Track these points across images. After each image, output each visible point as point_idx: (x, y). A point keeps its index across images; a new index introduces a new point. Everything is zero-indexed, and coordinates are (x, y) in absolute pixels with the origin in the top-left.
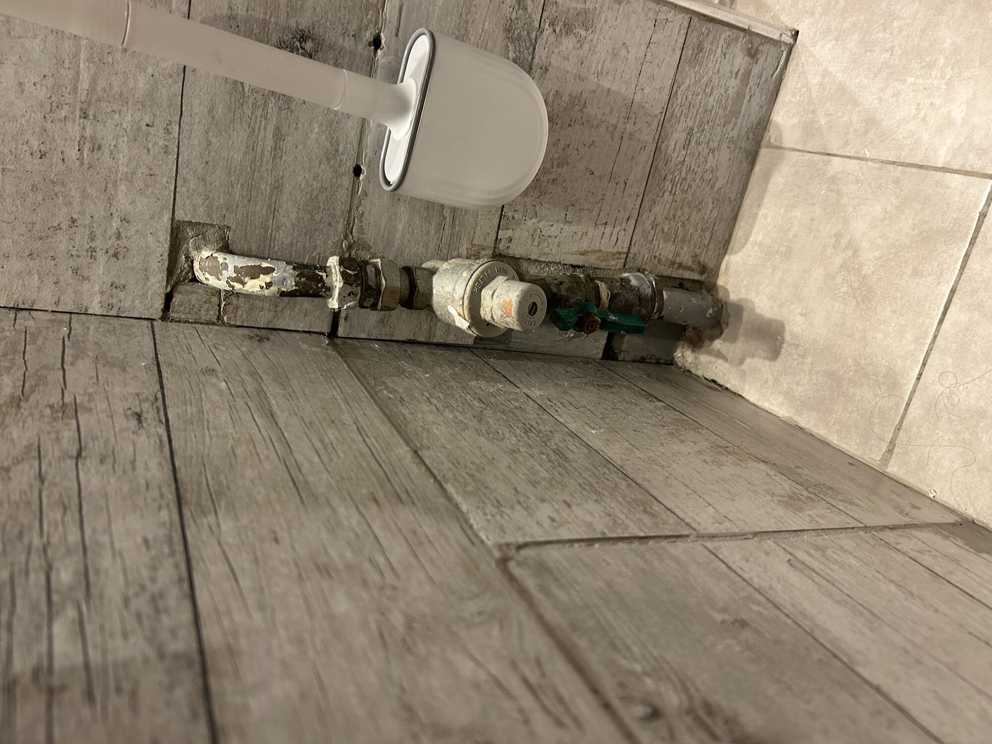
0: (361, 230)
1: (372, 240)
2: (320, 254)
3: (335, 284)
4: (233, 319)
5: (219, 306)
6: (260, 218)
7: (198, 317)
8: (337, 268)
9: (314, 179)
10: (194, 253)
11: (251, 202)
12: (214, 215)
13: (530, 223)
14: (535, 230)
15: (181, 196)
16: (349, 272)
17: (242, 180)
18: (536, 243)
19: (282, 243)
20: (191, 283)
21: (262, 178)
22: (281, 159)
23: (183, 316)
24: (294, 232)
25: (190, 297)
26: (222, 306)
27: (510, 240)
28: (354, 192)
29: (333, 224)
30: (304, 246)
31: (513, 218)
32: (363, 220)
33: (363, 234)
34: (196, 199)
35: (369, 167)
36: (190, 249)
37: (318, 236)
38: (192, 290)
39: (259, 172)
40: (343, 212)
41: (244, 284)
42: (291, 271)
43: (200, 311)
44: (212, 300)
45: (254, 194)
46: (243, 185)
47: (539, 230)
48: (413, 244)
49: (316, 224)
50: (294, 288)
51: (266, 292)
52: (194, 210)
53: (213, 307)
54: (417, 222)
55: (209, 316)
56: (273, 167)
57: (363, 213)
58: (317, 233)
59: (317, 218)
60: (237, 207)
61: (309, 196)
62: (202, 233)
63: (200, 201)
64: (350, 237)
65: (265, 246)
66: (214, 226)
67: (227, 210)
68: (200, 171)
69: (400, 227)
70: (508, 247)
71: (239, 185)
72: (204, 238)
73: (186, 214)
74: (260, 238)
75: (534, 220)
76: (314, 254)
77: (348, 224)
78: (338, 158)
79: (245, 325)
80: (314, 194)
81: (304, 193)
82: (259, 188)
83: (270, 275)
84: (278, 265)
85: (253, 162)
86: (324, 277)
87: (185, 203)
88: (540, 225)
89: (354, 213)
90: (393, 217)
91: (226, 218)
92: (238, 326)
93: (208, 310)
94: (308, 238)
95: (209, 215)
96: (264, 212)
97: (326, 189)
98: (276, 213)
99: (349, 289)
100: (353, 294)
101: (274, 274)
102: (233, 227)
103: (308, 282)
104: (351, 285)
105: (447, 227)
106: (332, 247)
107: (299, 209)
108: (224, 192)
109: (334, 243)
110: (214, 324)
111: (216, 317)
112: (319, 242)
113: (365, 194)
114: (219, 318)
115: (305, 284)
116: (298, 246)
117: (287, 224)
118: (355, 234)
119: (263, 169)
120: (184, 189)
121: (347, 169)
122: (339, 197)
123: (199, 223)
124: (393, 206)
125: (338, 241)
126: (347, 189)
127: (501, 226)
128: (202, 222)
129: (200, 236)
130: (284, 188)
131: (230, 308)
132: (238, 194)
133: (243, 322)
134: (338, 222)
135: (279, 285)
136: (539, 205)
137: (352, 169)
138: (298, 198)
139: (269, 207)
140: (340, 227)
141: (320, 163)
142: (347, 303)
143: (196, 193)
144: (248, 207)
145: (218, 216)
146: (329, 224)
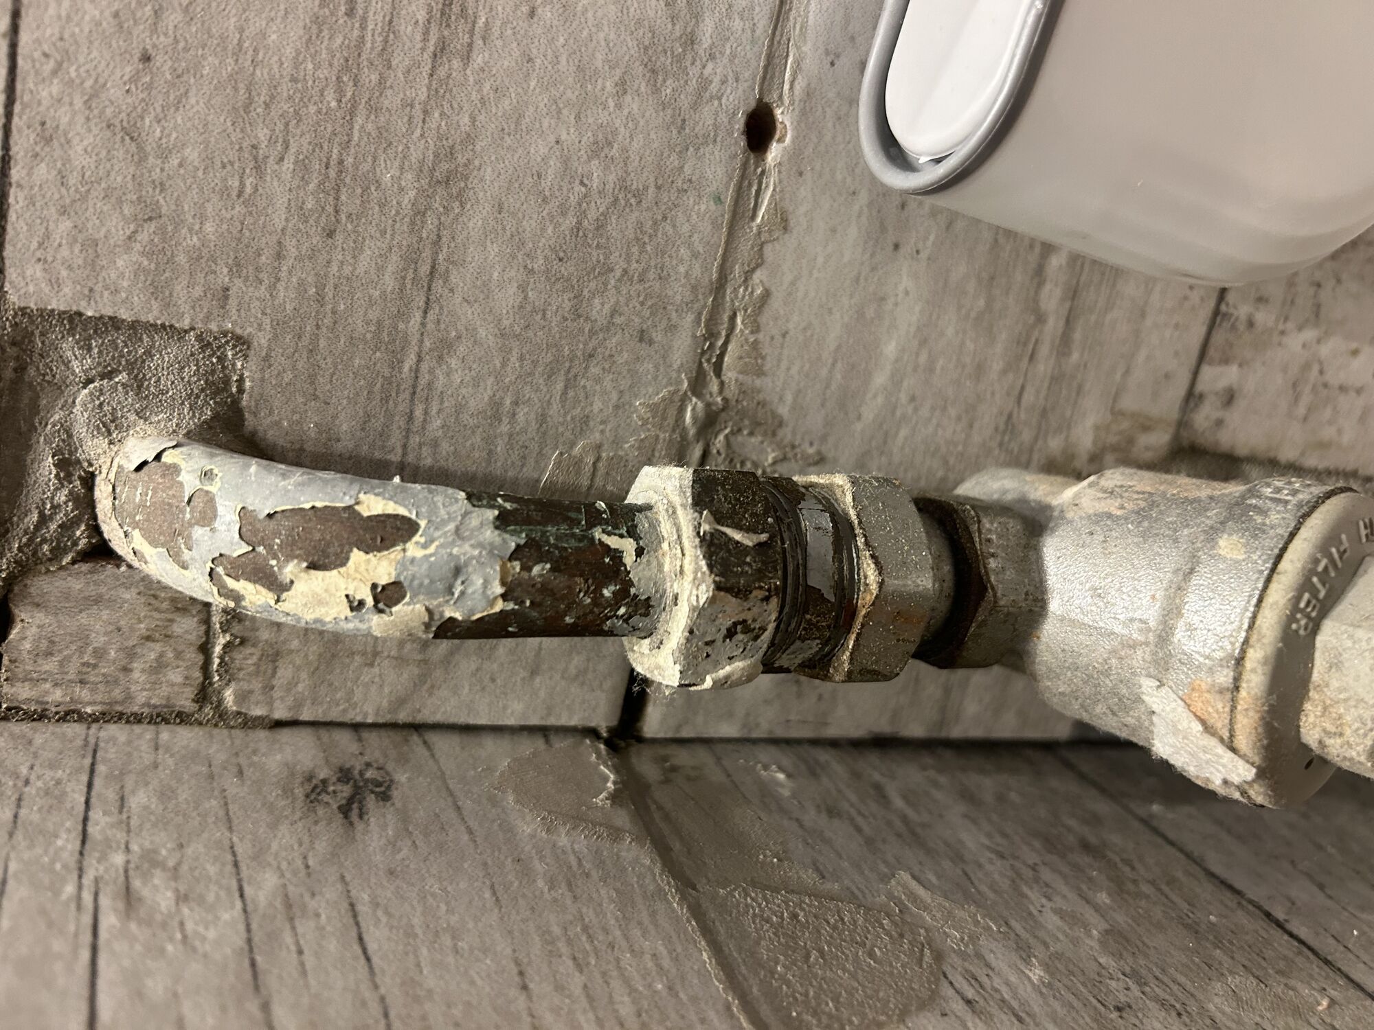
0: (755, 363)
1: (789, 398)
2: (599, 447)
3: (673, 587)
4: (257, 696)
5: (205, 649)
6: (371, 303)
7: (117, 693)
8: (686, 518)
9: (597, 149)
10: (93, 448)
11: (339, 237)
12: (179, 288)
13: (1297, 342)
14: (1306, 367)
15: (32, 202)
16: (737, 536)
17: (300, 143)
18: (1301, 410)
19: (459, 408)
20: (85, 567)
21: (383, 137)
22: (467, 58)
23: (57, 695)
24: (504, 364)
25: (83, 619)
26: (218, 649)
27: (1229, 397)
28: (740, 211)
29: (658, 336)
30: (543, 418)
31: (1251, 324)
32: (763, 319)
33: (760, 373)
34: (101, 216)
35: (804, 113)
36: (81, 430)
37: (598, 380)
38: (92, 591)
39: (374, 109)
40: (694, 288)
41: (279, 588)
42: (490, 535)
43: (126, 670)
44: (177, 629)
45: (349, 202)
46: (303, 167)
47: (1316, 368)
48: (925, 412)
49: (593, 333)
50: (499, 606)
51: (377, 624)
52: (92, 265)
53: (179, 655)
54: (950, 331)
55: (164, 691)
56: (433, 93)
57: (767, 294)
58: (594, 370)
59: (599, 309)
60: (279, 256)
61: (570, 221)
62: (130, 367)
63: (115, 227)
64: (714, 386)
65: (390, 416)
66: (178, 334)
67: (236, 268)
68: (115, 93)
69: (890, 349)
70: (1219, 423)
71: (288, 164)
72: (138, 385)
73: (56, 284)
74: (371, 385)
75: (1309, 334)
76: (577, 450)
77: (711, 335)
78: (694, 72)
79: (305, 716)
80: (592, 214)
81: (554, 205)
82: (369, 182)
83: (395, 553)
84: (433, 510)
85: (350, 66)
86: (629, 559)
87: (47, 235)
88: (1325, 350)
89: (738, 295)
90: (870, 313)
91: (233, 303)
92: (279, 724)
93: (159, 666)
94: (560, 386)
95: (158, 290)
96: (389, 282)
97: (639, 195)
98: (438, 285)
99: (733, 609)
100: (747, 630)
101: (413, 549)
102: (261, 340)
103: (560, 581)
104: (741, 593)
105: (1044, 350)
106: (645, 422)
107: (532, 271)
108: (224, 192)
109: (653, 408)
110: (183, 718)
111: (190, 692)
112: (597, 405)
113: (782, 221)
114: (204, 694)
115: (545, 588)
116: (521, 417)
117: (482, 332)
118: (729, 375)
119: (391, 100)
120: (42, 171)
121: (723, 118)
122: (686, 228)
123: (115, 323)
124: (873, 269)
125: (669, 400)
126: (718, 200)
127: (1212, 352)
128: (125, 315)
129: (122, 377)
130: (473, 182)
131: (247, 658)
132: (281, 202)
133: (298, 705)
134: (672, 328)
135: (431, 593)
136: (1332, 282)
137: (741, 119)
138: (530, 225)
139: (411, 259)
140: (682, 348)
141: (622, 87)
142: (717, 665)
143: (97, 192)
144: (322, 258)
145: (198, 291)
146: (643, 336)
